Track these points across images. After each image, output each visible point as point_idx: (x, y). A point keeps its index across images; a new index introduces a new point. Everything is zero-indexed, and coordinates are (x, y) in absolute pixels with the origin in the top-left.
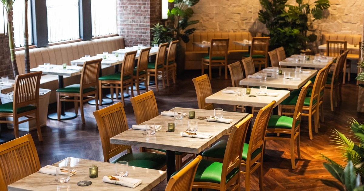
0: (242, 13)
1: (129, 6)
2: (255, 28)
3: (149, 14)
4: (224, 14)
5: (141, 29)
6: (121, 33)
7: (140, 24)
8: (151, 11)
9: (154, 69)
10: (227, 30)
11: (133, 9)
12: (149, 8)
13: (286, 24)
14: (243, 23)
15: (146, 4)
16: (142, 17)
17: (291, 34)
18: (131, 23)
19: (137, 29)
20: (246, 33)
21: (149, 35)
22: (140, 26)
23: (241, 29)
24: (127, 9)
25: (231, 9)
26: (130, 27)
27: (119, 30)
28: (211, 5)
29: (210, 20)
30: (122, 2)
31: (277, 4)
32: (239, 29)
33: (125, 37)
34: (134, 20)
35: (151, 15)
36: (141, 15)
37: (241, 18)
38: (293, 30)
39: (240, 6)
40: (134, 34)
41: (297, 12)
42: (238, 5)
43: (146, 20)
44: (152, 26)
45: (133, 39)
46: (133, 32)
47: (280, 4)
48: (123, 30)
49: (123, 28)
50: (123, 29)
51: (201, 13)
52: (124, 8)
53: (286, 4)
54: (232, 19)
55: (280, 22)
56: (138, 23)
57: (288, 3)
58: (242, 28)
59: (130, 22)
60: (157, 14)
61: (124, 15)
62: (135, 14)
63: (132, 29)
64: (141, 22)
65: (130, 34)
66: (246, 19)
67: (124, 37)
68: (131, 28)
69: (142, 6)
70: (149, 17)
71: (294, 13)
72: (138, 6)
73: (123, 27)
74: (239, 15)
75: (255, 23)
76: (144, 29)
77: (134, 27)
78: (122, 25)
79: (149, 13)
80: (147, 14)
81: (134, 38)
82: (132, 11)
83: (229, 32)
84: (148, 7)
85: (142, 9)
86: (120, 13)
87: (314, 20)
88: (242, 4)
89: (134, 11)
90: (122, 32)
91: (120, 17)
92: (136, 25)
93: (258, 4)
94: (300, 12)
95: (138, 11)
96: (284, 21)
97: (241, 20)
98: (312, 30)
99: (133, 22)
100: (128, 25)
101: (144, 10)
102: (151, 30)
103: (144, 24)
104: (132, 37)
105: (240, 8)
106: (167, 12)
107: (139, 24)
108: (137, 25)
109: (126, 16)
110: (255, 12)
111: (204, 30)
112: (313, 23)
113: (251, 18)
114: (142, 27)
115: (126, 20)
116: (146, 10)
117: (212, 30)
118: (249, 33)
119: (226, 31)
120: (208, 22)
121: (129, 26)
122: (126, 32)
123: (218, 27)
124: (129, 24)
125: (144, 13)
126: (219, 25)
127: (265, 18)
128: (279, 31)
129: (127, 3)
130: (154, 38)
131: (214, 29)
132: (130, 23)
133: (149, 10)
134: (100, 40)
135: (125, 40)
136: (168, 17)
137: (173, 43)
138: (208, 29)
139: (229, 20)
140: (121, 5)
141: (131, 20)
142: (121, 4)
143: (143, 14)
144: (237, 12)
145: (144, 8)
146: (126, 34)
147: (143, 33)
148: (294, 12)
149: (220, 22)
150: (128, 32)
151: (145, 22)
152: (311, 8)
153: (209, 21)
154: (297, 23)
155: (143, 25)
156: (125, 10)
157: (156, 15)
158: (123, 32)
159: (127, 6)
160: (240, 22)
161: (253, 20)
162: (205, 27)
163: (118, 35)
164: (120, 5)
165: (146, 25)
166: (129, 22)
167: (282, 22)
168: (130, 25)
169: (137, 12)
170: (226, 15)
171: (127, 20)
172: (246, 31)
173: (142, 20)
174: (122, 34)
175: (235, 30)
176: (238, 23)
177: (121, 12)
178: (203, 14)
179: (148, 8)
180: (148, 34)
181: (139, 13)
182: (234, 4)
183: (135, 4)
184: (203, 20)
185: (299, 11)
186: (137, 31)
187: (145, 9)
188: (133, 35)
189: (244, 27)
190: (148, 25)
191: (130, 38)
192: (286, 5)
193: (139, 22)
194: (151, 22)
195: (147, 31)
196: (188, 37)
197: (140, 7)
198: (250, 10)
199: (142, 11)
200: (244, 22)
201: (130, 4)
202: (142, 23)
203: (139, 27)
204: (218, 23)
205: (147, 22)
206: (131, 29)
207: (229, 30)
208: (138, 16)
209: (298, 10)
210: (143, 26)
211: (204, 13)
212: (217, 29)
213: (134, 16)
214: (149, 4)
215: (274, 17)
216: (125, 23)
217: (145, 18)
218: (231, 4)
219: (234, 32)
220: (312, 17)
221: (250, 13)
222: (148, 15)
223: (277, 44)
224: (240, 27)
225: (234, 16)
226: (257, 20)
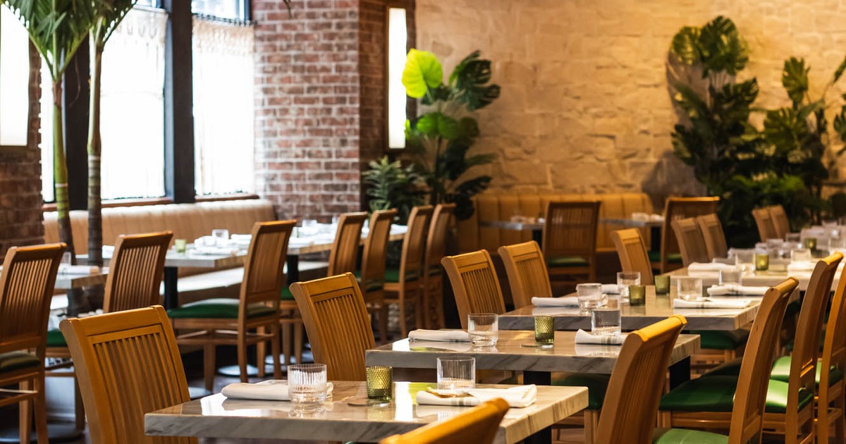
0: (619, 136)
1: (294, 108)
2: (661, 180)
3: (355, 130)
4: (567, 138)
5: (330, 176)
6: (265, 190)
7: (329, 160)
8: (362, 122)
9: (397, 281)
10: (577, 186)
11: (306, 116)
12: (357, 111)
13: (760, 163)
14: (623, 167)
15: (348, 101)
16: (335, 140)
17: (776, 190)
18: (300, 160)
19: (318, 177)
20: (635, 196)
21: (357, 193)
22: (328, 166)
23: (620, 185)
24: (287, 117)
25: (586, 122)
26: (295, 171)
27: (261, 183)
28: (528, 111)
29: (525, 156)
30: (270, 96)
31: (726, 106)
32: (612, 185)
33: (280, 202)
34: (307, 149)
35: (362, 133)
36: (330, 132)
37: (620, 151)
38: (784, 179)
39: (614, 116)
40: (308, 193)
41: (792, 127)
42: (607, 112)
43: (345, 150)
44: (365, 167)
45: (304, 207)
46: (304, 188)
47: (734, 108)
48: (274, 183)
49: (271, 177)
50: (273, 179)
51: (496, 136)
52: (278, 113)
53: (751, 106)
54: (590, 153)
55: (740, 156)
56: (322, 157)
57: (758, 104)
58: (622, 183)
59: (297, 156)
60: (376, 131)
61: (275, 134)
62: (311, 131)
63: (302, 177)
64: (330, 155)
65: (295, 192)
66: (631, 152)
67: (275, 204)
68: (300, 175)
69: (335, 108)
70: (357, 138)
71: (782, 129)
72: (320, 105)
73: (273, 172)
74: (610, 141)
75: (659, 166)
76: (338, 175)
77: (307, 172)
78: (271, 165)
79: (357, 127)
80: (349, 131)
81: (309, 203)
82: (301, 123)
83: (583, 192)
84: (354, 109)
85: (334, 114)
86: (265, 131)
87: (840, 153)
88: (620, 109)
89: (308, 123)
90: (268, 188)
91: (264, 143)
92: (316, 166)
93: (667, 109)
94: (800, 125)
95: (321, 123)
96: (753, 156)
97: (617, 156)
98: (836, 181)
99: (303, 157)
100: (288, 166)
101: (339, 118)
102: (362, 178)
103: (342, 160)
104: (302, 204)
105: (613, 121)
106: (405, 128)
107: (323, 161)
108: (319, 164)
109: (280, 138)
110: (659, 132)
111: (507, 187)
112: (839, 160)
113: (648, 150)
114: (334, 172)
115: (283, 149)
116: (345, 120)
117: (531, 187)
118: (645, 196)
119: (575, 191)
120: (519, 161)
121: (291, 169)
122: (284, 188)
123: (549, 177)
124: (291, 164)
125: (339, 127)
126: (553, 172)
127: (691, 148)
128: (740, 182)
129: (285, 99)
130: (371, 202)
131: (538, 184)
132: (294, 160)
133: (357, 117)
134: (217, 205)
135: (279, 211)
136: (407, 142)
137: (442, 211)
138: (520, 184)
139: (581, 157)
140: (267, 107)
141: (299, 151)
142: (266, 102)
143: (337, 130)
144: (604, 133)
145: (341, 111)
146: (284, 193)
147: (336, 188)
148: (782, 124)
149: (556, 163)
150: (290, 187)
151: (345, 154)
152: (830, 117)
153: (522, 160)
154: (791, 160)
155: (339, 166)
156: (279, 120)
157: (374, 136)
158: (273, 188)
159: (287, 107)
160: (615, 162)
161: (655, 157)
162: (510, 177)
163: (255, 197)
164: (263, 104)
165: (347, 164)
166: (293, 155)
167: (747, 156)
168: (295, 167)
169: (318, 124)
170: (571, 141)
171: (285, 152)
172: (633, 189)
173: (333, 150)
174: (269, 193)
175: (600, 188)
176: (610, 167)
177: (267, 128)
178: (505, 139)
179: (353, 113)
180: (352, 190)
181: (323, 127)
182: (595, 106)
183: (311, 101)
184: (506, 158)
185: (798, 121)
186: (317, 182)
187: (345, 116)
188: (304, 196)
189: (627, 178)
190: (354, 164)
191: (295, 205)
192: (756, 110)
193: (325, 155)
194: (362, 154)
195: (349, 183)
196: (470, 203)
197: (329, 111)
198: (644, 127)
199: (333, 122)
200: (627, 162)
201: (297, 101)
202: (334, 159)
203: (323, 171)
204: (549, 166)
205: (349, 155)
206: (298, 178)
207: (582, 187)
208: (321, 138)
209: (795, 120)
210: (337, 168)
211: (506, 135)
212: (545, 183)
213: (308, 137)
214: (358, 101)
215: (718, 147)
216: (279, 160)
217: (344, 142)
218: (586, 109)
219: (599, 192)
220: (832, 143)
221: (644, 136)
222: (353, 132)
223: (736, 223)
224: (615, 178)
225: (597, 145)
226: (667, 154)
